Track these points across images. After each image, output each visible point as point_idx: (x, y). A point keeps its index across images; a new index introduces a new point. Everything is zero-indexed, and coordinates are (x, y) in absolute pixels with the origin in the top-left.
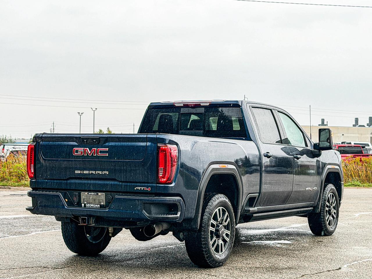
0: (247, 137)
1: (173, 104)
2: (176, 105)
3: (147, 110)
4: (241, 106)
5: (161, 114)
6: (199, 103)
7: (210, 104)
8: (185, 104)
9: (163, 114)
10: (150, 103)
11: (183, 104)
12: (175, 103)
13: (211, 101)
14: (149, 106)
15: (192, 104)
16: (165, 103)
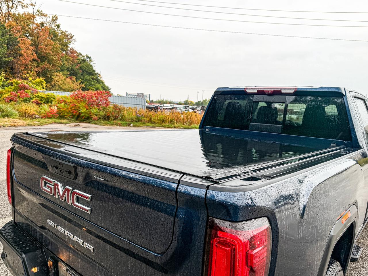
0: (351, 141)
1: (243, 90)
2: (248, 91)
3: (213, 96)
4: (344, 96)
5: (229, 101)
6: (279, 90)
7: (295, 91)
8: (259, 90)
9: (231, 101)
10: (217, 88)
11: (257, 91)
12: (246, 89)
13: (297, 87)
14: (216, 92)
15: (270, 91)
16: (234, 89)
